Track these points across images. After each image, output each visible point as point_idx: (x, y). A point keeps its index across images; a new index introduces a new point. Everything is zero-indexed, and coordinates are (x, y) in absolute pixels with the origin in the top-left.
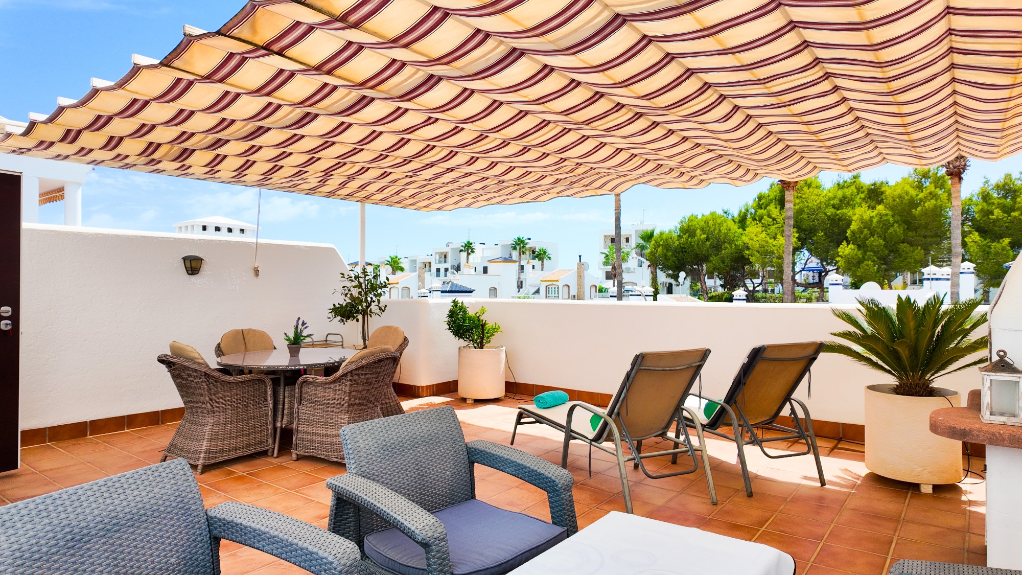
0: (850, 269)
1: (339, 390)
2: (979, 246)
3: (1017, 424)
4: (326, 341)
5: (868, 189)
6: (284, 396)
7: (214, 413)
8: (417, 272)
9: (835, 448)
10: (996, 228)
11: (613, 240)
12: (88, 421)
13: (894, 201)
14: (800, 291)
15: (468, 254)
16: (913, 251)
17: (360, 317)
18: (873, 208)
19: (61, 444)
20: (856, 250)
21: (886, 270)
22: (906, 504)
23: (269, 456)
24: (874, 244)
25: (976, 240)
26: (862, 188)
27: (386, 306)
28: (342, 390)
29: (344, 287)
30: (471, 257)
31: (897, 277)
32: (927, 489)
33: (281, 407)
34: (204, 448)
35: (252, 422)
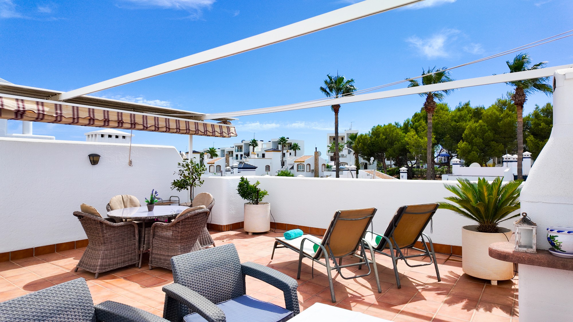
0: (464, 156)
1: (175, 231)
2: (533, 143)
3: (532, 252)
4: (170, 200)
5: (474, 111)
6: (145, 233)
7: (105, 244)
8: (225, 157)
9: (448, 259)
10: (542, 133)
11: (334, 139)
12: (34, 247)
13: (488, 118)
14: (437, 167)
15: (254, 147)
16: (498, 146)
17: (189, 187)
18: (477, 122)
19: (18, 261)
20: (468, 145)
21: (484, 156)
22: (483, 292)
23: (136, 267)
24: (477, 142)
25: (532, 140)
26: (471, 111)
27: (204, 181)
28: (177, 231)
29: (180, 170)
30: (255, 148)
31: (490, 159)
32: (494, 283)
33: (143, 239)
34: (99, 263)
35: (126, 249)
